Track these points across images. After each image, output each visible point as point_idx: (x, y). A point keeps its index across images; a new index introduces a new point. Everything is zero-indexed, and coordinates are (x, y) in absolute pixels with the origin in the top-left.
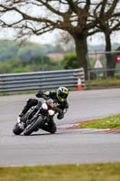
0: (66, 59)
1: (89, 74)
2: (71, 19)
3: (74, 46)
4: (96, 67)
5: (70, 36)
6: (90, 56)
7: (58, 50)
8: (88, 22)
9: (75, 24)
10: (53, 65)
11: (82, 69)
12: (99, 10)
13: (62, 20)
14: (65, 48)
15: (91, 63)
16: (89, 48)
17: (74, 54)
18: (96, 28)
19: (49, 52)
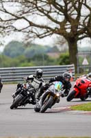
0: (61, 57)
1: (78, 69)
2: (66, 27)
3: (68, 47)
4: (83, 63)
5: (65, 40)
6: (79, 56)
7: (55, 49)
8: (78, 30)
9: (69, 31)
10: (50, 61)
11: (73, 65)
12: (87, 20)
13: (59, 27)
14: (60, 49)
15: (80, 60)
16: (78, 49)
17: (67, 54)
18: (84, 34)
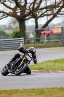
0: (14, 33)
1: (26, 41)
2: (17, 11)
3: (19, 26)
4: (30, 37)
5: (16, 20)
6: (27, 31)
7: (10, 28)
8: (26, 13)
9: (19, 14)
10: (7, 36)
11: (23, 38)
12: (32, 6)
13: (12, 12)
14: (13, 26)
15: (27, 35)
16: (26, 27)
17: (18, 30)
18: (30, 16)
19: (5, 29)
